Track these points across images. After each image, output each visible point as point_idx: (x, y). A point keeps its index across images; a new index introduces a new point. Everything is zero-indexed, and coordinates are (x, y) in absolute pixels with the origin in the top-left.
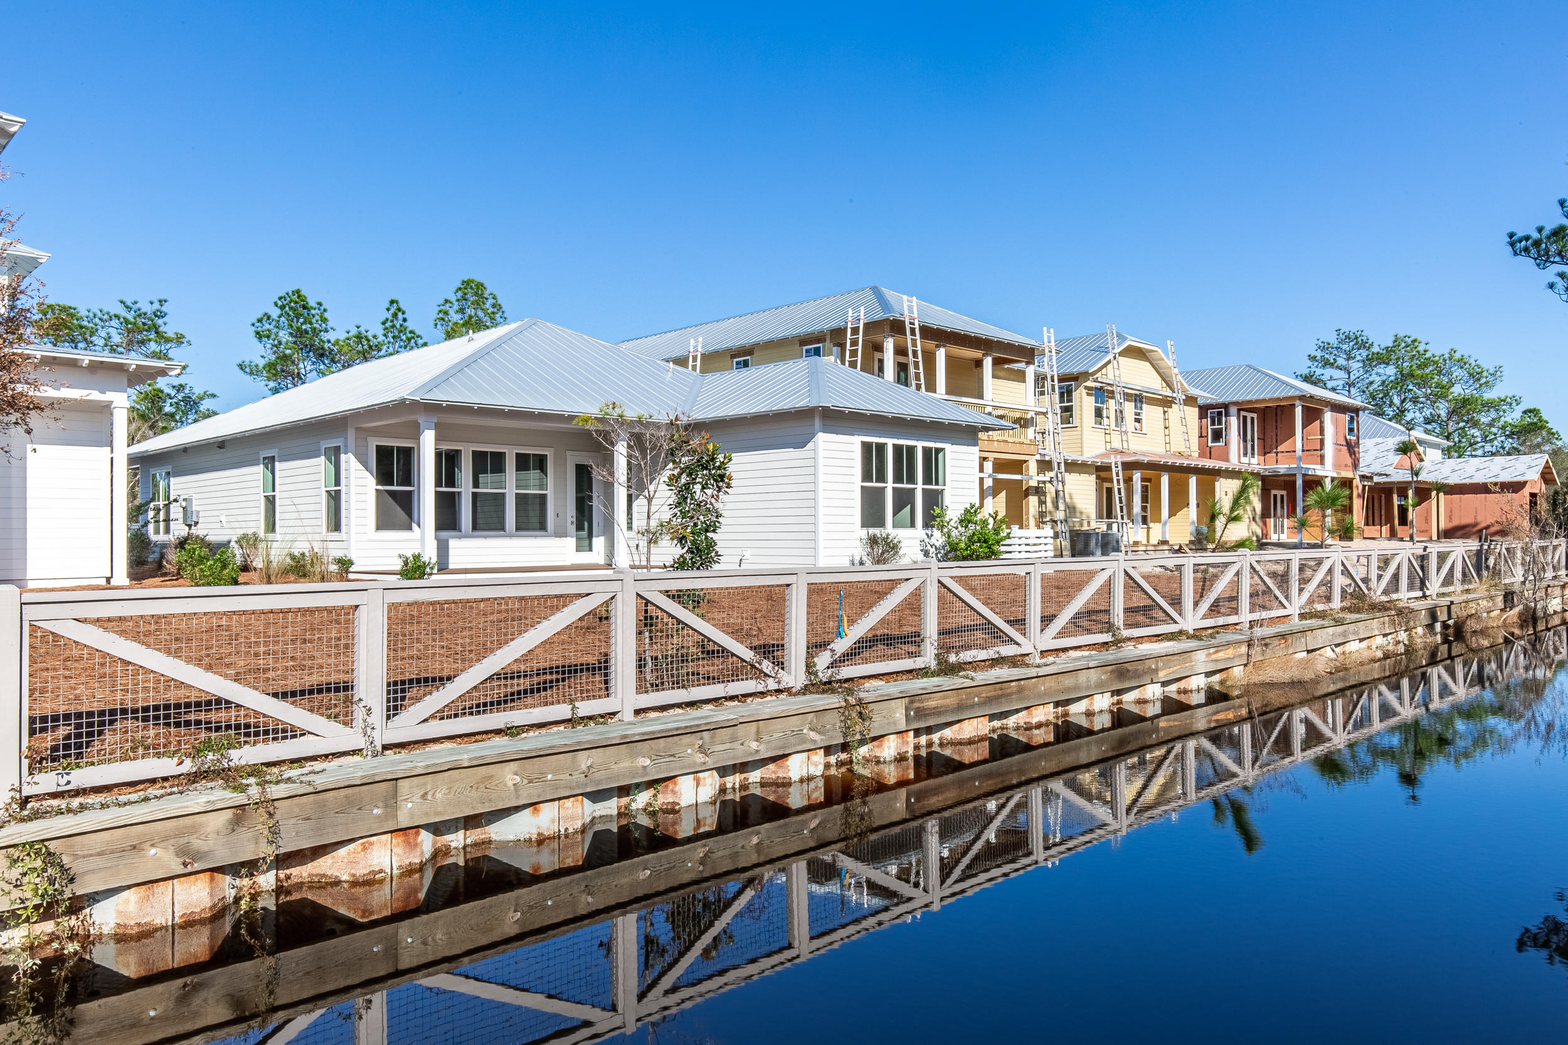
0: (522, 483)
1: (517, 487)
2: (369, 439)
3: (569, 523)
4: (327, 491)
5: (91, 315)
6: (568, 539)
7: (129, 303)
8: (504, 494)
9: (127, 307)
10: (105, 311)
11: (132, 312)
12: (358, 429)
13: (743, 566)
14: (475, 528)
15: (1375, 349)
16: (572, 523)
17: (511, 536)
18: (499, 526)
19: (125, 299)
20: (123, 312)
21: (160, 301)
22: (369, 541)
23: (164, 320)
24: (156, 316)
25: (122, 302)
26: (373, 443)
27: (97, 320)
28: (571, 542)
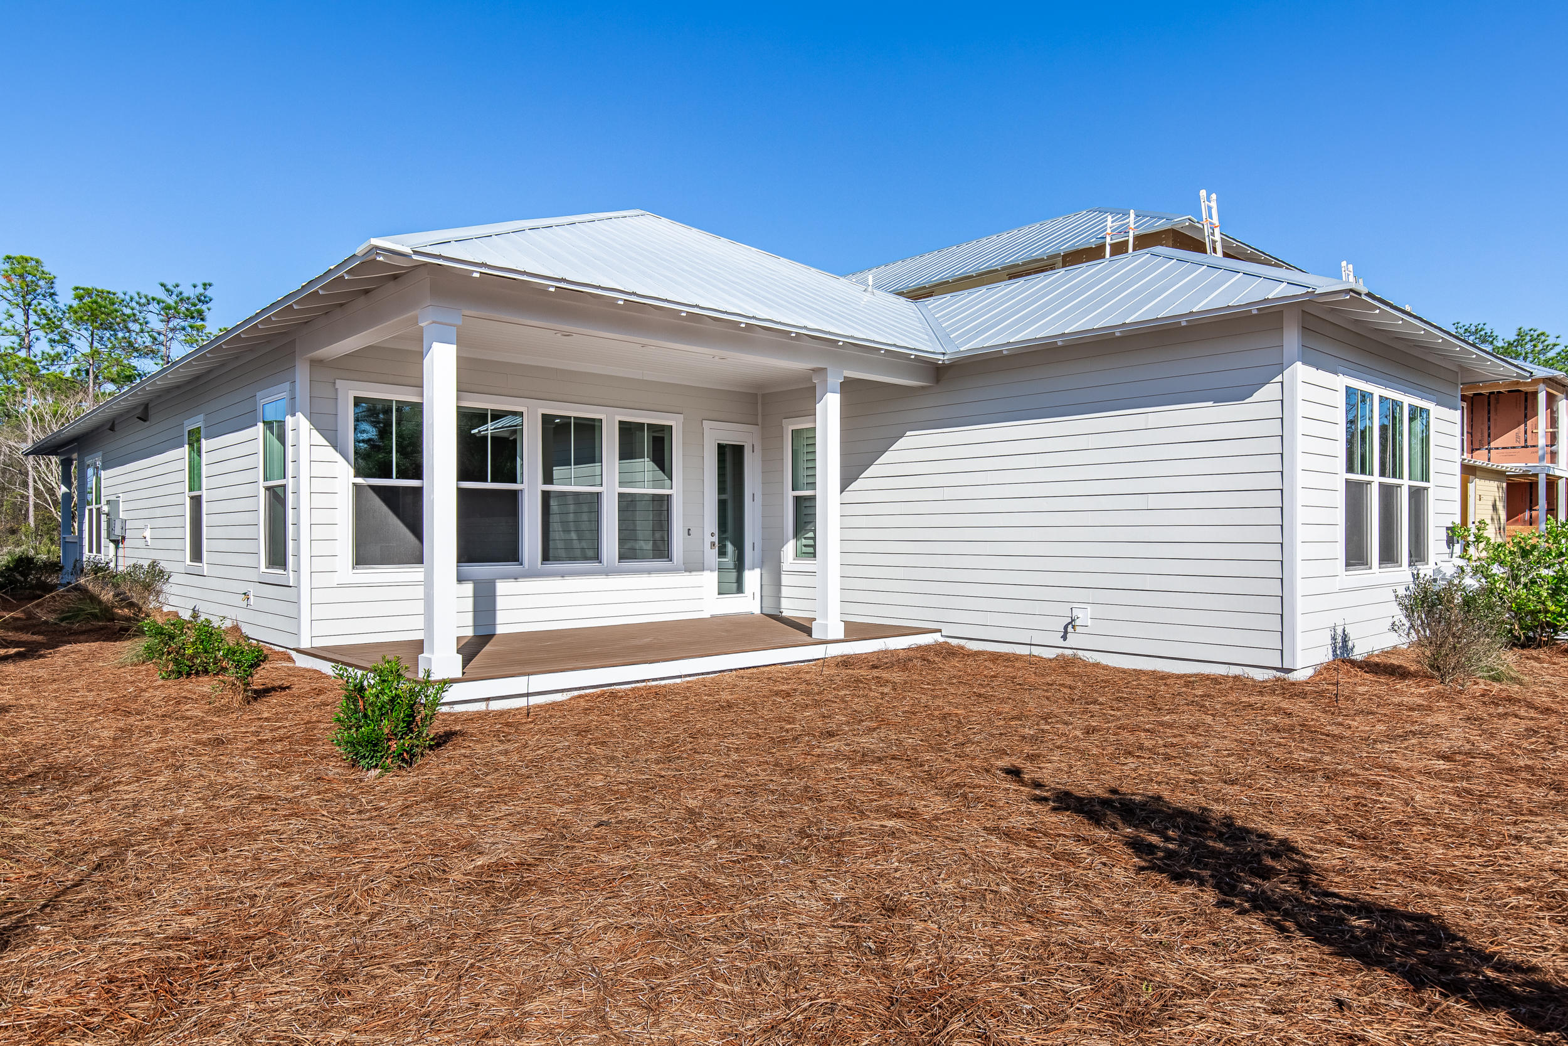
0: (628, 478)
1: (622, 484)
2: (339, 383)
3: (707, 545)
4: (268, 489)
5: (128, 298)
6: (706, 573)
7: (170, 287)
8: (598, 495)
9: (168, 290)
10: (143, 293)
11: (174, 296)
12: (317, 364)
13: (1073, 640)
14: (546, 558)
15: (1500, 344)
16: (713, 544)
17: (607, 573)
18: (590, 553)
19: (165, 282)
20: (161, 294)
21: (205, 285)
22: (340, 586)
23: (209, 305)
24: (200, 301)
25: (162, 285)
26: (349, 392)
27: (134, 304)
28: (710, 579)
